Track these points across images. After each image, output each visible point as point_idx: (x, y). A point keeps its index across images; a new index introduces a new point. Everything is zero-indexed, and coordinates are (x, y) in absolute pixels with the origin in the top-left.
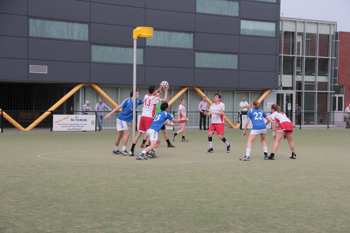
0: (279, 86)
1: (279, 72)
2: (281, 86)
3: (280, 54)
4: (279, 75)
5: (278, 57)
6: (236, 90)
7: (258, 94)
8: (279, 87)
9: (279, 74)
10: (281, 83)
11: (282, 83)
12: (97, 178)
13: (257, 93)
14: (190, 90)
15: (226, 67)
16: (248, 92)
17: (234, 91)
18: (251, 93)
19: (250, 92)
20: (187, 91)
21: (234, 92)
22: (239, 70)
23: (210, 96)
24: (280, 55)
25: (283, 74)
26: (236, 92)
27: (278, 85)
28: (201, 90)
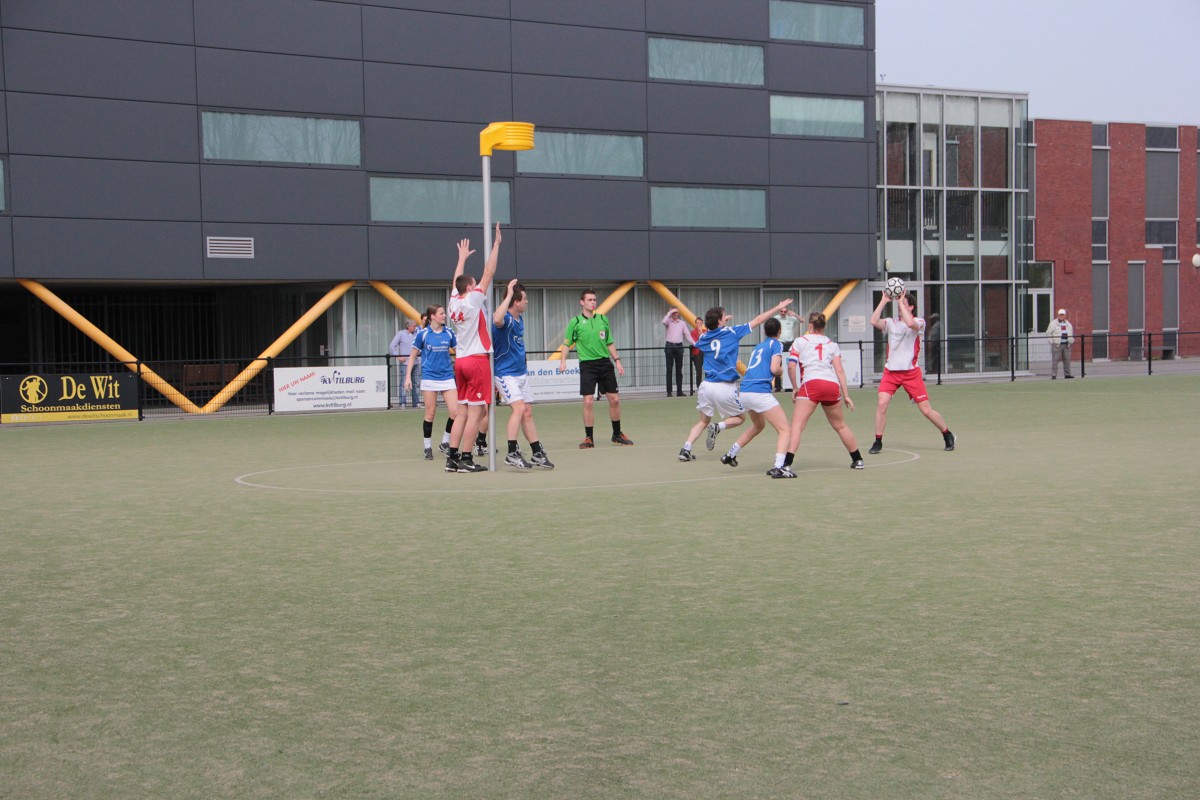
0: (879, 270)
1: (878, 234)
2: (885, 270)
3: (878, 183)
4: (878, 242)
5: (873, 193)
6: (765, 286)
7: (823, 295)
8: (879, 274)
9: (879, 238)
10: (885, 261)
11: (887, 262)
12: (398, 535)
13: (821, 291)
14: (639, 290)
15: (733, 224)
16: (794, 291)
17: (759, 289)
18: (803, 291)
19: (800, 289)
20: (630, 293)
21: (757, 290)
22: (769, 230)
23: (693, 303)
24: (878, 187)
25: (889, 239)
26: (764, 292)
27: (876, 268)
28: (670, 289)
